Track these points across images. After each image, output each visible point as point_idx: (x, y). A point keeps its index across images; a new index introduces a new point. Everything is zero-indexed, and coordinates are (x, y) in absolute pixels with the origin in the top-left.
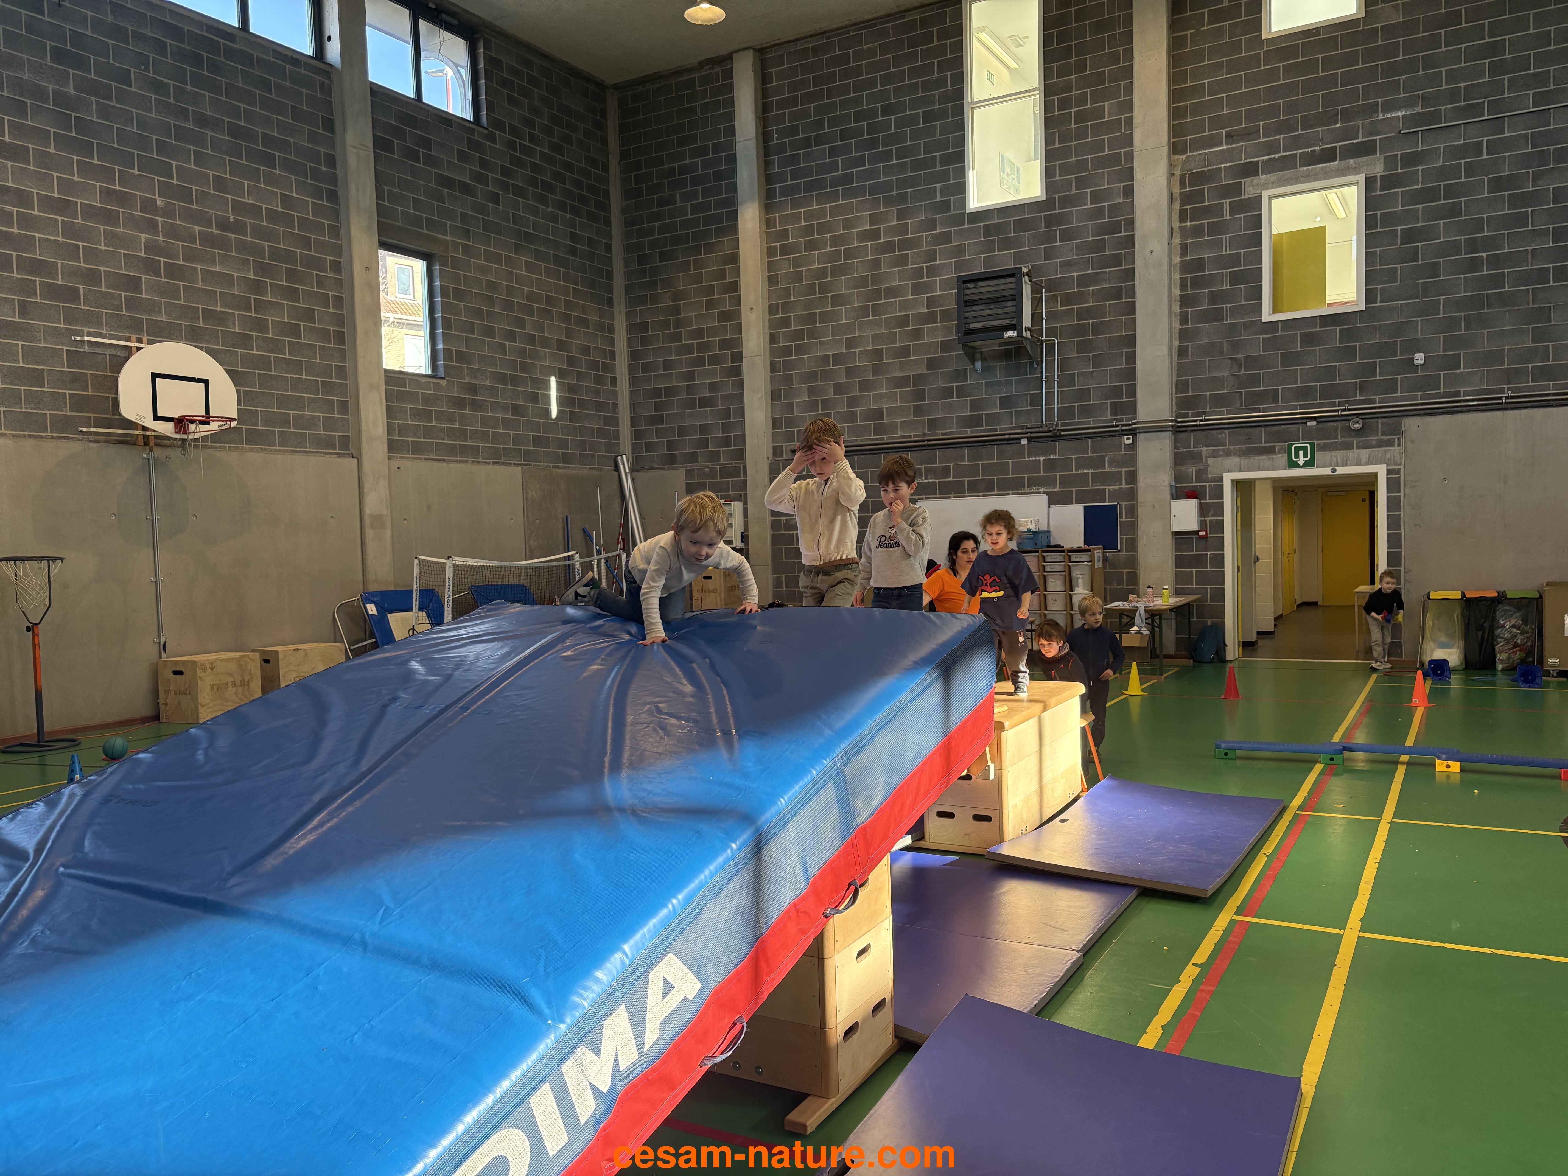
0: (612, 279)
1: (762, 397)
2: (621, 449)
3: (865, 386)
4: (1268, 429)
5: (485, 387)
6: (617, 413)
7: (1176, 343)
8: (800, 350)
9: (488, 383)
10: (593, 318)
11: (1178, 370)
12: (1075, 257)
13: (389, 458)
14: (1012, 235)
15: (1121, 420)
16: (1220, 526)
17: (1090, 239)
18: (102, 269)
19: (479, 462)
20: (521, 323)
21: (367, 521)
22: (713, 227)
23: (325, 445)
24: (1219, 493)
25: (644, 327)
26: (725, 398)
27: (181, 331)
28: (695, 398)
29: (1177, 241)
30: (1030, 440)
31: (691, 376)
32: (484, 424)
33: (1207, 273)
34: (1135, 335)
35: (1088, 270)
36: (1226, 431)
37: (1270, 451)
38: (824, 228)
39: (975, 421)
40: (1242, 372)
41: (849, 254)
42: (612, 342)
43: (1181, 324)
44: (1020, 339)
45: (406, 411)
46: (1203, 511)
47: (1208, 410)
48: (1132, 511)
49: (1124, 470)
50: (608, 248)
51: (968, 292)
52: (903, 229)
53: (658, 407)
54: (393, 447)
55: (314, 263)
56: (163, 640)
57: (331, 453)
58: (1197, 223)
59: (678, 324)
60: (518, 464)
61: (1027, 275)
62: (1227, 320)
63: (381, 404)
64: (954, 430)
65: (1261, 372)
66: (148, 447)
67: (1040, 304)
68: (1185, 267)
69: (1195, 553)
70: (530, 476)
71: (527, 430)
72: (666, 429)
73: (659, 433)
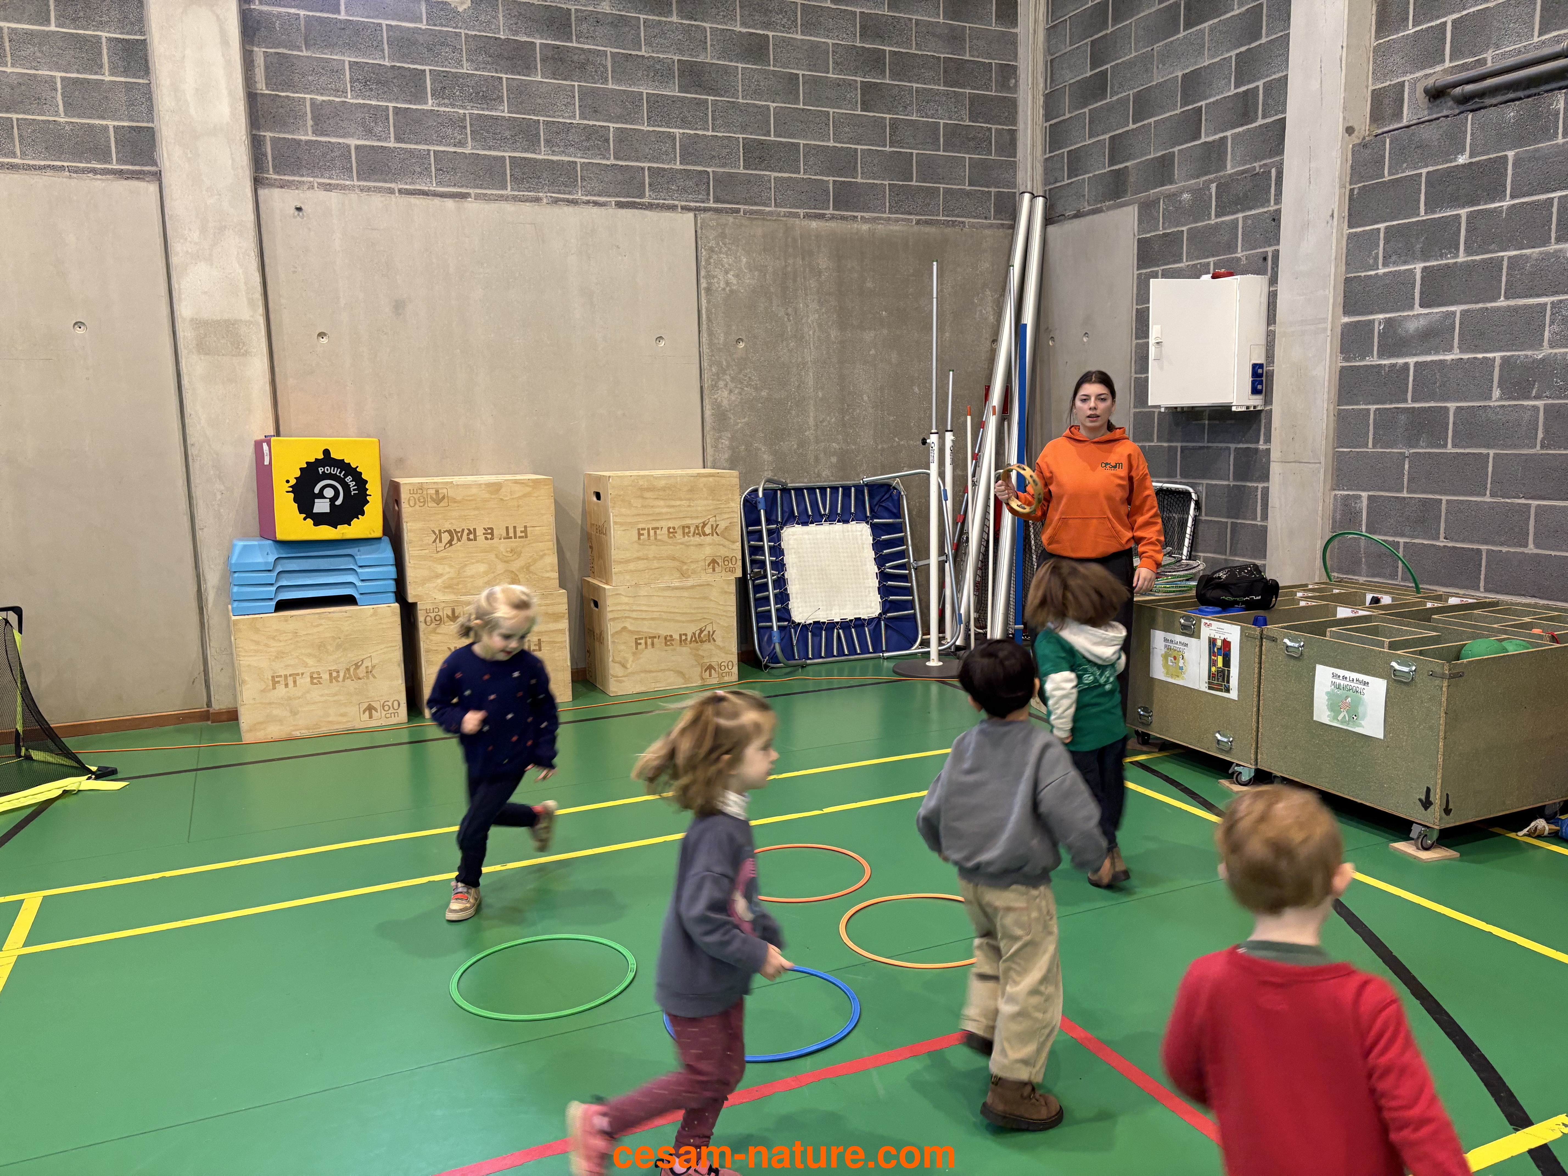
2: (1020, 178)
6: (1014, 88)
21: (191, 335)
32: (591, 111)
53: (1098, 54)
54: (270, 157)
70: (723, 235)
71: (728, 126)
72: (1110, 107)
73: (1096, 122)
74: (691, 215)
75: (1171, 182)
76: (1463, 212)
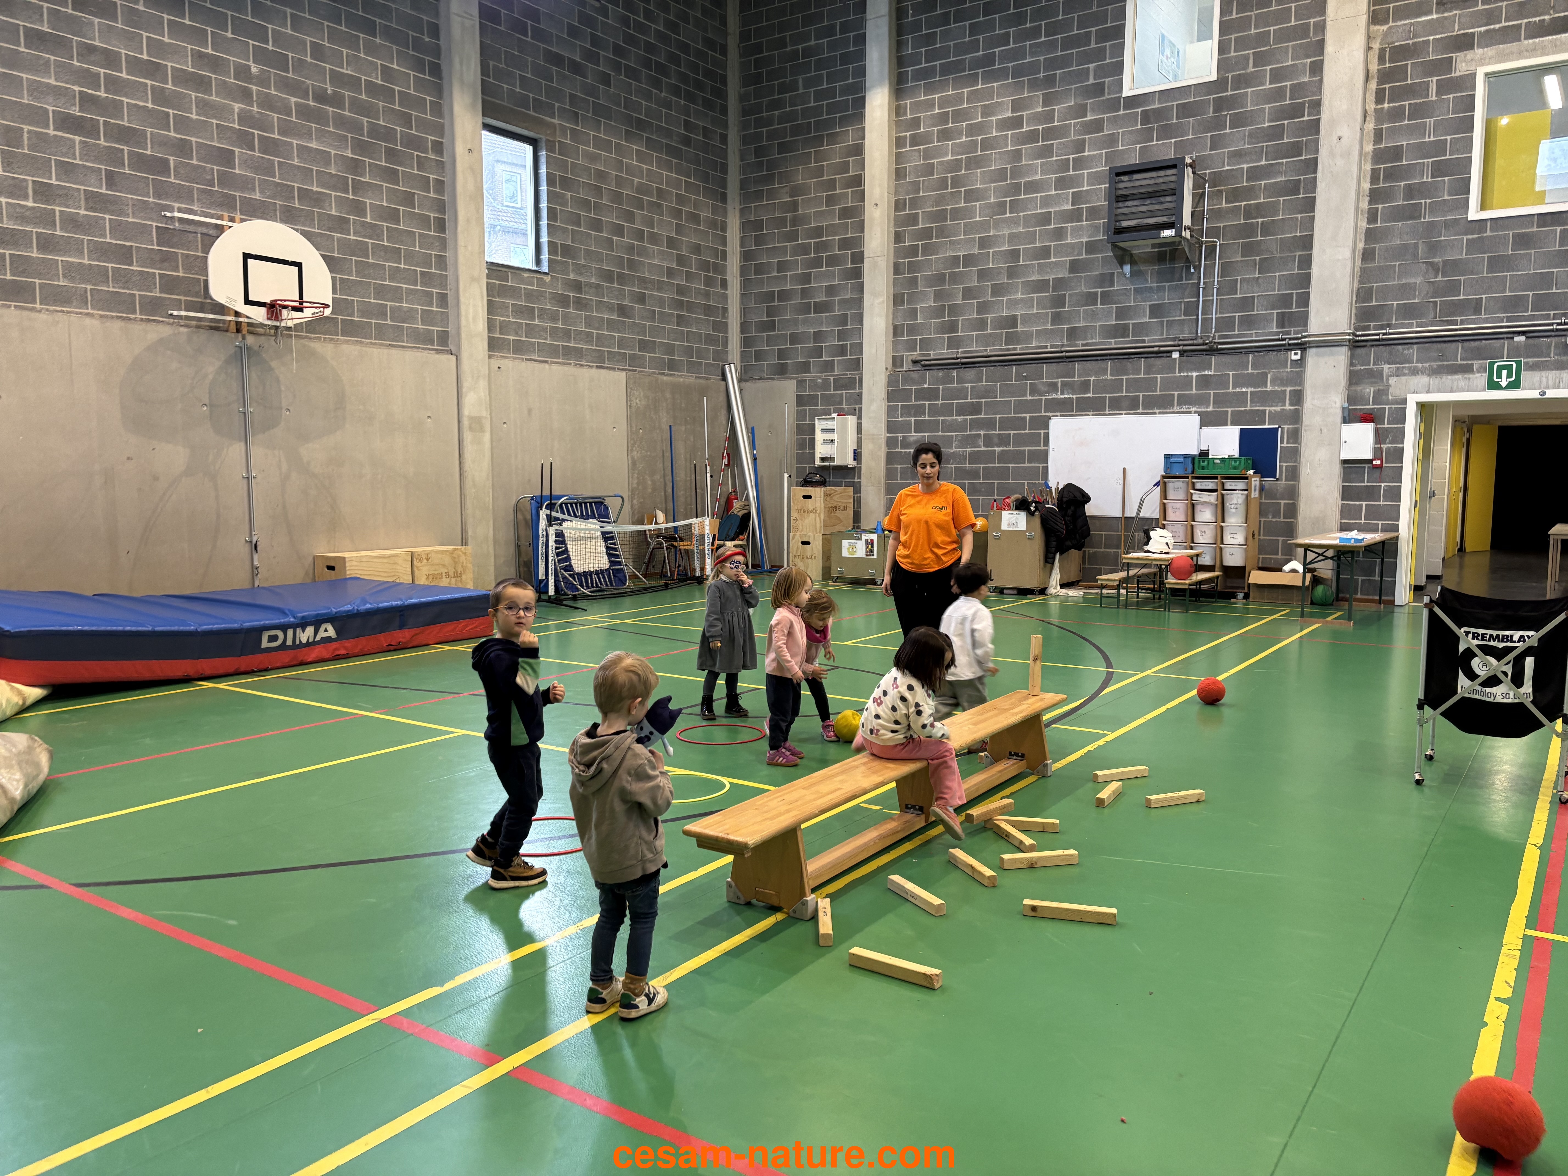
0: (726, 173)
1: (883, 302)
2: (730, 358)
3: (998, 290)
4: (1466, 344)
5: (590, 285)
6: (727, 318)
7: (1361, 245)
8: (928, 250)
9: (593, 280)
10: (705, 214)
11: (1360, 276)
12: (1247, 146)
13: (490, 357)
14: (1175, 121)
15: (1288, 333)
16: (1399, 455)
17: (1267, 124)
18: (193, 139)
19: (582, 365)
20: (629, 217)
21: (466, 422)
22: (838, 115)
23: (423, 340)
24: (1401, 417)
25: (758, 225)
26: (844, 302)
27: (275, 210)
28: (810, 303)
29: (1371, 126)
30: (1182, 353)
31: (806, 278)
32: (588, 325)
33: (1404, 163)
34: (1312, 236)
35: (1260, 160)
36: (1415, 346)
37: (1467, 369)
38: (959, 116)
39: (1120, 331)
40: (1439, 278)
41: (987, 144)
42: (724, 242)
43: (1369, 222)
44: (1178, 239)
45: (508, 307)
46: (1379, 437)
47: (1394, 322)
48: (1295, 435)
49: (1288, 389)
50: (724, 139)
51: (1121, 185)
52: (1049, 117)
53: (770, 312)
54: (494, 345)
55: (415, 143)
56: (255, 539)
57: (429, 349)
58: (1397, 104)
59: (795, 221)
60: (623, 370)
61: (1191, 166)
62: (1425, 218)
63: (482, 298)
64: (1097, 341)
65: (1462, 278)
66: (240, 335)
67: (1202, 201)
68: (1378, 156)
69: (1366, 484)
70: (635, 382)
71: (633, 333)
72: (777, 336)
73: (770, 341)
74: (624, 373)
75: (810, 372)
76: (927, 403)
